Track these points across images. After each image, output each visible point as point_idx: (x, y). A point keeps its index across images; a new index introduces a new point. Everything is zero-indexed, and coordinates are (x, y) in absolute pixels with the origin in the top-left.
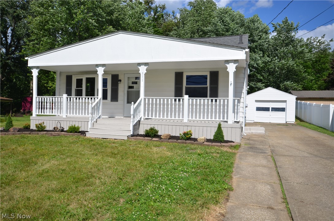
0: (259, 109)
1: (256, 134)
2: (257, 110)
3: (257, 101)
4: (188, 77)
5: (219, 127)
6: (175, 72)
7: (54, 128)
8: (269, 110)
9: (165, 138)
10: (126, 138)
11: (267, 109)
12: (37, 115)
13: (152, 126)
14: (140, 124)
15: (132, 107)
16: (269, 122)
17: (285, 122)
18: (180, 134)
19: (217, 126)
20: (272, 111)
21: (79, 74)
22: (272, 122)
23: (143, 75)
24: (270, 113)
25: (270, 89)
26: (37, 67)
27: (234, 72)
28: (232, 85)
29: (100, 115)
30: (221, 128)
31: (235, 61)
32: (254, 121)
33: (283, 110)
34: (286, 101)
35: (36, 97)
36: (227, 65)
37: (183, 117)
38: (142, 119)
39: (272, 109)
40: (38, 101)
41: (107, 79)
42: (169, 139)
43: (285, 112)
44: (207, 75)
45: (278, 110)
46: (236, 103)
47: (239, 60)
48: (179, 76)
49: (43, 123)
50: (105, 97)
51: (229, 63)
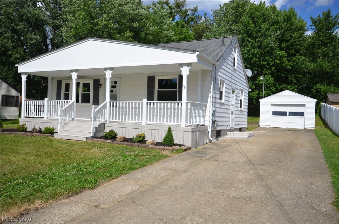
0: (275, 113)
1: (239, 139)
2: (273, 115)
3: (273, 105)
4: (160, 81)
5: (170, 130)
6: (148, 76)
7: (33, 129)
8: (286, 115)
9: (119, 140)
10: (85, 140)
11: (284, 114)
12: (26, 117)
13: (112, 128)
14: (105, 126)
15: (93, 110)
16: (286, 127)
17: (304, 128)
18: (133, 137)
19: (167, 129)
20: (289, 115)
21: (67, 79)
22: (289, 127)
23: (109, 80)
24: (288, 117)
25: (287, 92)
26: (25, 73)
27: (187, 75)
28: (186, 88)
29: (73, 117)
30: (171, 132)
31: (188, 65)
32: (269, 126)
33: (302, 114)
34: (305, 104)
35: (25, 101)
36: (181, 68)
37: (142, 120)
38: (107, 122)
39: (289, 114)
40: (26, 104)
41: (90, 83)
42: (123, 141)
43: (304, 117)
44: (177, 79)
45: (296, 114)
46: (189, 107)
47: (192, 63)
48: (151, 79)
49: (25, 124)
50: (77, 101)
51: (183, 66)
